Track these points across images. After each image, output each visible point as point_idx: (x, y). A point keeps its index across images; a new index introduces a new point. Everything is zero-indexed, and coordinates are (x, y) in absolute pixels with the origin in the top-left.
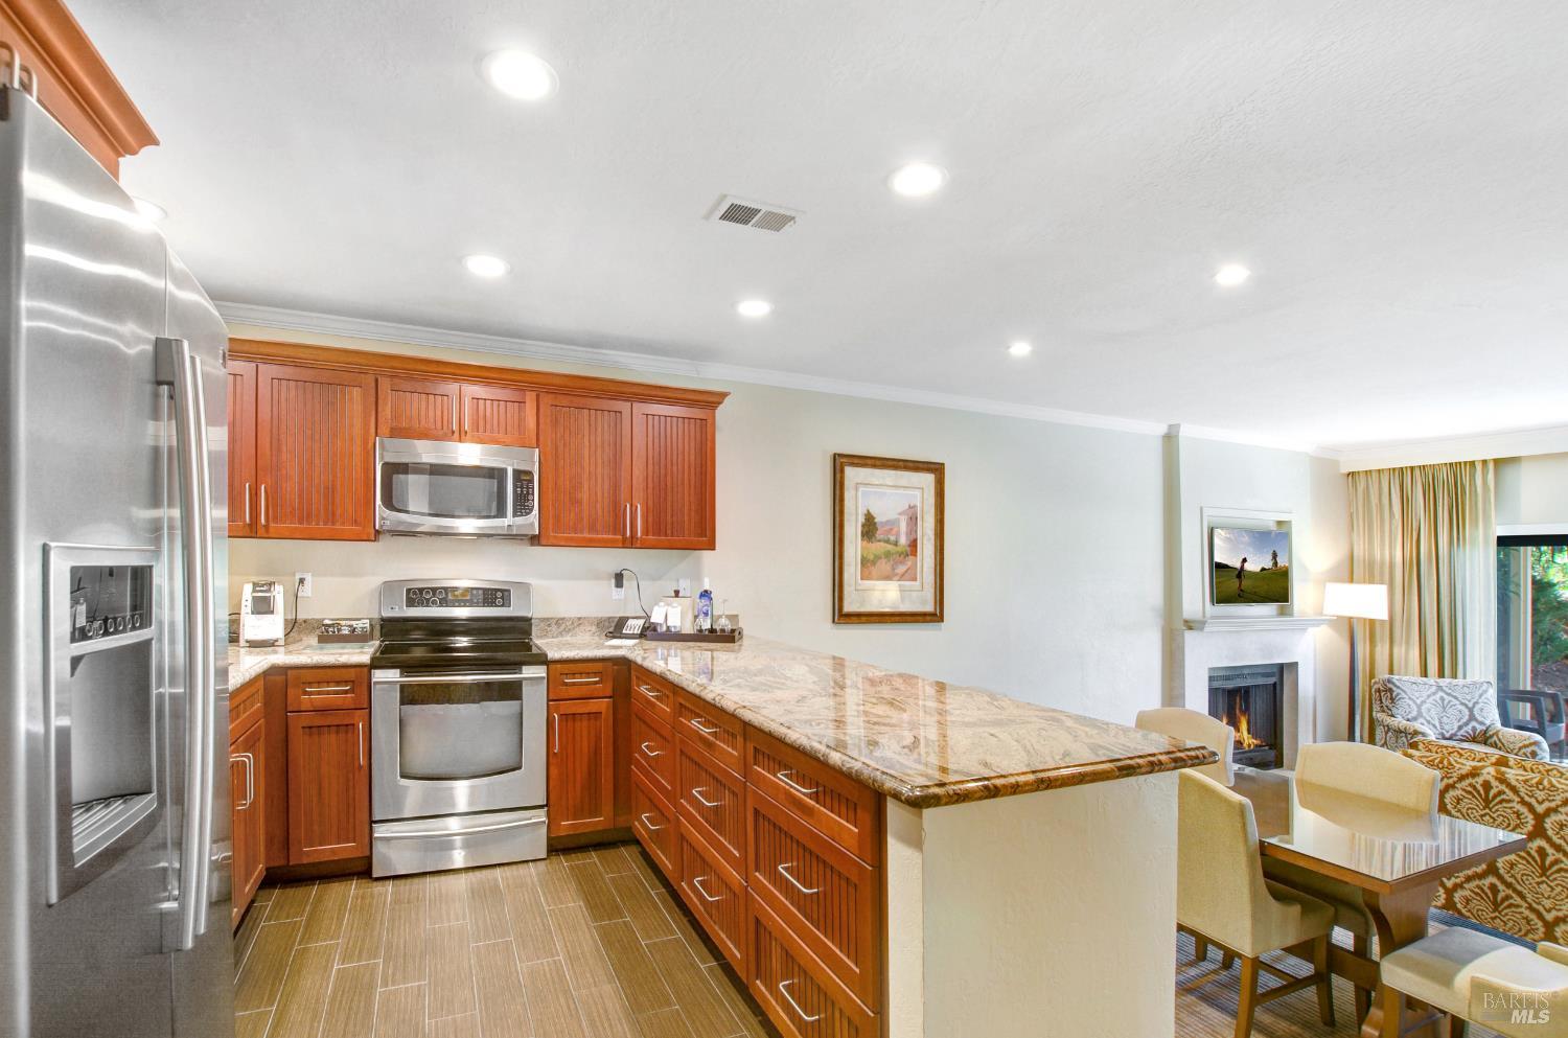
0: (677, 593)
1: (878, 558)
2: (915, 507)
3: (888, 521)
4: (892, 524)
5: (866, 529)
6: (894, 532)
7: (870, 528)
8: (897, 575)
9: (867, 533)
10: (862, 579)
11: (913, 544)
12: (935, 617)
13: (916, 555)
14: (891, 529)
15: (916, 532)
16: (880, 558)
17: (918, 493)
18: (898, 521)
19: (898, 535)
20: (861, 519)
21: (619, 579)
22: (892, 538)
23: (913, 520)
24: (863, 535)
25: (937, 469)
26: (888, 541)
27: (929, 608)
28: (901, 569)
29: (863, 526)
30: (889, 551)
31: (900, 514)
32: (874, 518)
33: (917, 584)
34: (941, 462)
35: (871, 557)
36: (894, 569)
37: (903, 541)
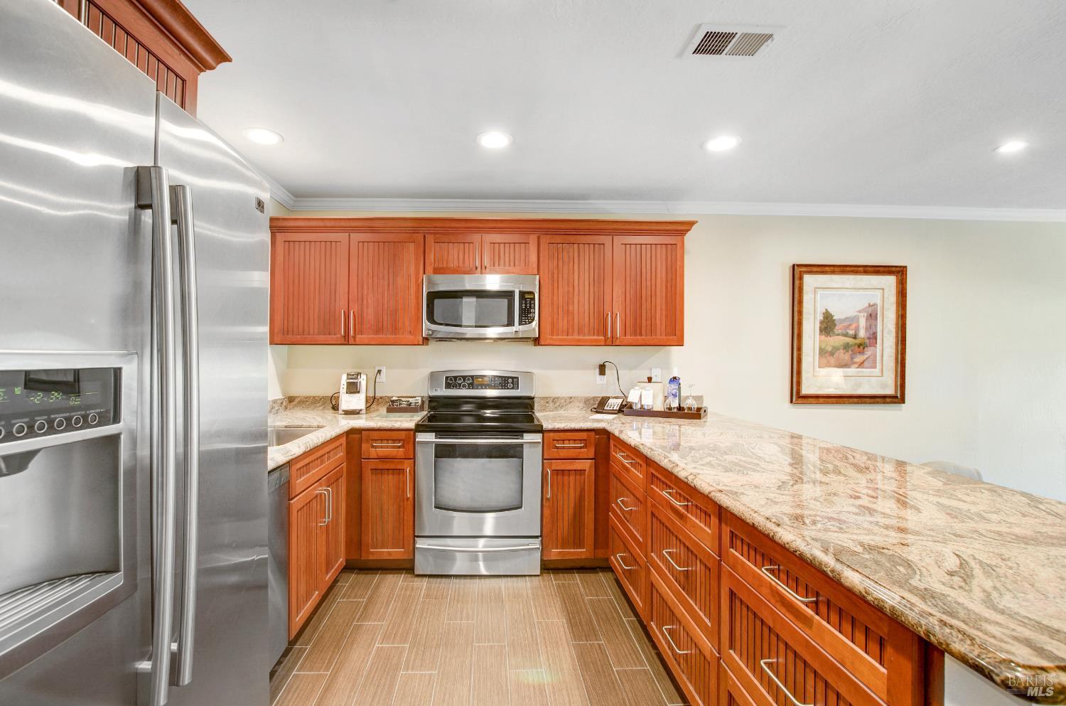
0: (650, 380)
1: (835, 349)
2: (875, 305)
3: (846, 318)
4: (853, 320)
5: (825, 325)
6: (853, 327)
7: (828, 325)
8: (856, 363)
9: (826, 328)
10: (819, 367)
11: (873, 337)
12: (898, 398)
13: (876, 347)
14: (850, 325)
15: (876, 326)
16: (839, 349)
17: (879, 293)
18: (856, 319)
19: (857, 329)
20: (820, 317)
21: (602, 369)
22: (851, 332)
23: (872, 317)
24: (821, 331)
25: (900, 272)
26: (846, 335)
27: (890, 391)
28: (859, 359)
29: (821, 323)
30: (848, 344)
31: (860, 312)
32: (832, 316)
33: (877, 371)
34: (905, 265)
35: (829, 349)
36: (852, 358)
37: (862, 334)
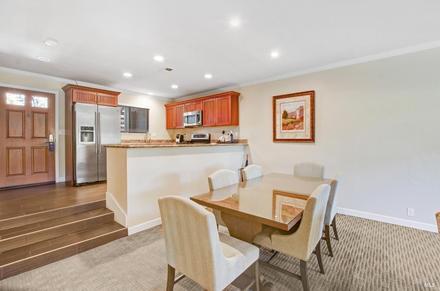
1: (288, 123)
2: (303, 106)
3: (292, 112)
5: (284, 115)
6: (294, 115)
7: (285, 115)
8: (296, 128)
9: (285, 117)
10: (283, 130)
11: (302, 119)
12: (311, 140)
13: (303, 122)
14: (293, 115)
15: (303, 114)
16: (289, 123)
17: (304, 102)
18: (295, 112)
19: (296, 116)
20: (282, 113)
22: (294, 117)
23: (301, 110)
24: (283, 117)
25: (312, 94)
26: (292, 118)
27: (308, 137)
28: (297, 126)
29: (283, 115)
30: (293, 121)
31: (297, 110)
32: (287, 112)
33: (303, 130)
34: (313, 90)
35: (286, 123)
36: (294, 126)
37: (298, 117)
